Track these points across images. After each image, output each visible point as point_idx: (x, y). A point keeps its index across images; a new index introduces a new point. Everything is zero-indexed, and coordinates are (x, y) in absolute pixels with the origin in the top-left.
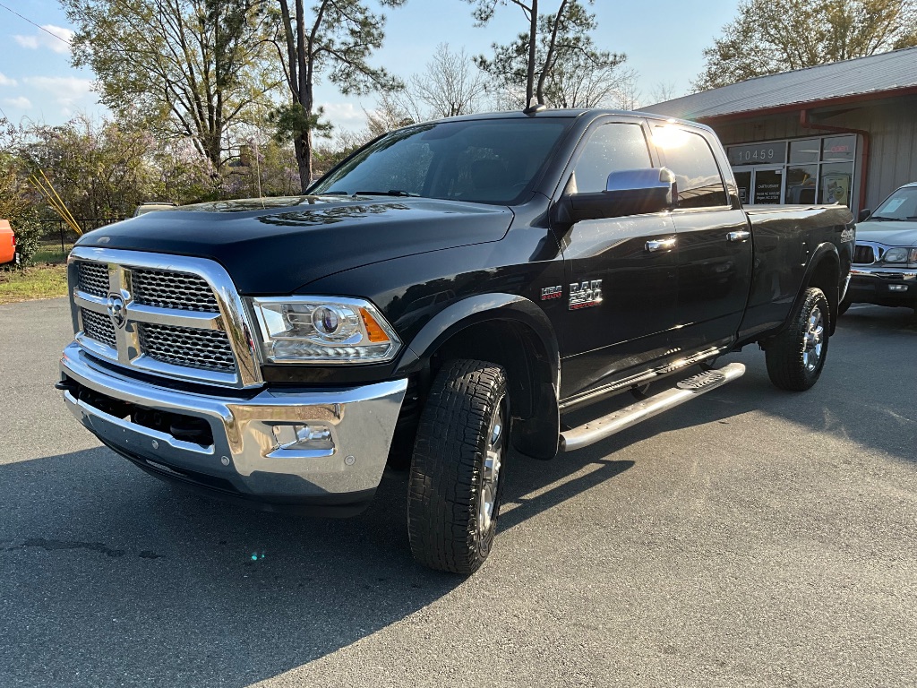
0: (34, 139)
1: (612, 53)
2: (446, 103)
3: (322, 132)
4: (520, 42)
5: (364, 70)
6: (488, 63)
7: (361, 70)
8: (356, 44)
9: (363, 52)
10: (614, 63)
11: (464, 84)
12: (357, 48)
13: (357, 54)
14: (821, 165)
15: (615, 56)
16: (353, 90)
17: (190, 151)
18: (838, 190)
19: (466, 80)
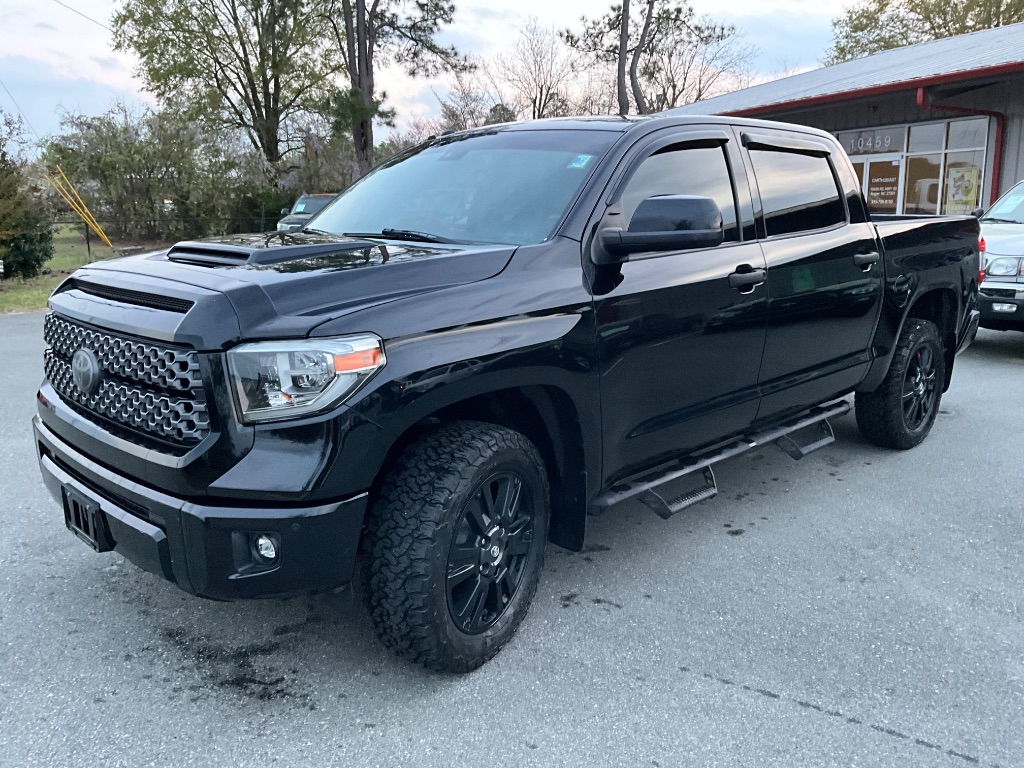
0: (69, 131)
1: (719, 25)
2: (533, 84)
3: (383, 120)
4: (613, 15)
5: (432, 48)
6: (575, 38)
7: (429, 48)
8: (424, 19)
9: (431, 29)
10: (721, 37)
11: (554, 64)
12: (425, 24)
13: (424, 31)
14: (946, 154)
15: (723, 29)
16: (421, 72)
17: (244, 142)
18: (967, 184)
19: (557, 59)
